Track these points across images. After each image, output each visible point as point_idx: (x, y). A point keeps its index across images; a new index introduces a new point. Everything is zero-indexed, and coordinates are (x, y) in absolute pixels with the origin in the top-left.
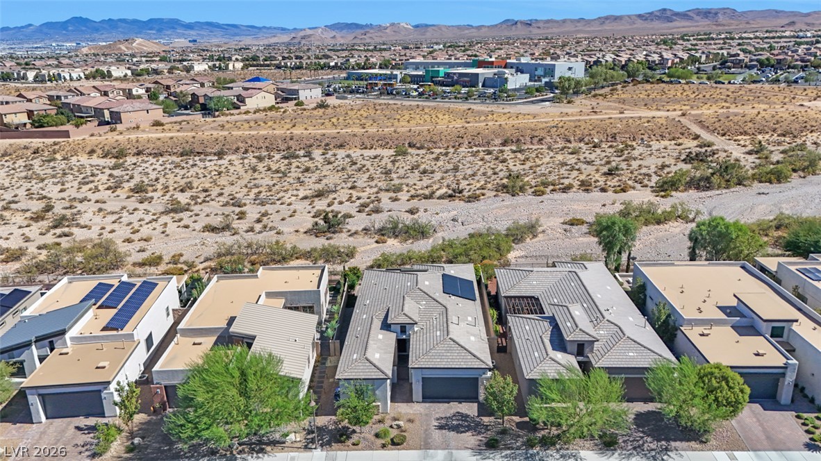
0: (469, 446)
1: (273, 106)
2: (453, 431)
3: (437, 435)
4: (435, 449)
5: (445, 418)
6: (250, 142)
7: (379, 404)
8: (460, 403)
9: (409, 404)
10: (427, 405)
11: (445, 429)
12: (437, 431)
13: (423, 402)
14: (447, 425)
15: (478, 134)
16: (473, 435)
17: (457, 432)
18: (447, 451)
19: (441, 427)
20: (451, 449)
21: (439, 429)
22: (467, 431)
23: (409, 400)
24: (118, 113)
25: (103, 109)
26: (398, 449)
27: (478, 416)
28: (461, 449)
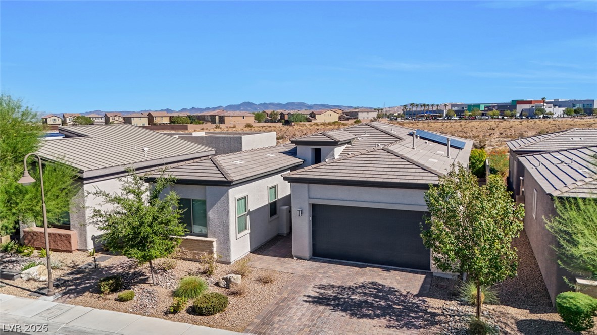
1: (337, 122)
2: (344, 310)
3: (301, 313)
5: (340, 287)
6: (305, 132)
7: (214, 239)
8: (388, 270)
10: (316, 264)
11: (328, 305)
12: (306, 306)
13: (310, 259)
14: (336, 298)
15: (511, 127)
16: (389, 327)
17: (351, 315)
19: (319, 300)
21: (314, 302)
22: (378, 316)
24: (223, 117)
25: (215, 116)
26: (196, 323)
27: (418, 295)
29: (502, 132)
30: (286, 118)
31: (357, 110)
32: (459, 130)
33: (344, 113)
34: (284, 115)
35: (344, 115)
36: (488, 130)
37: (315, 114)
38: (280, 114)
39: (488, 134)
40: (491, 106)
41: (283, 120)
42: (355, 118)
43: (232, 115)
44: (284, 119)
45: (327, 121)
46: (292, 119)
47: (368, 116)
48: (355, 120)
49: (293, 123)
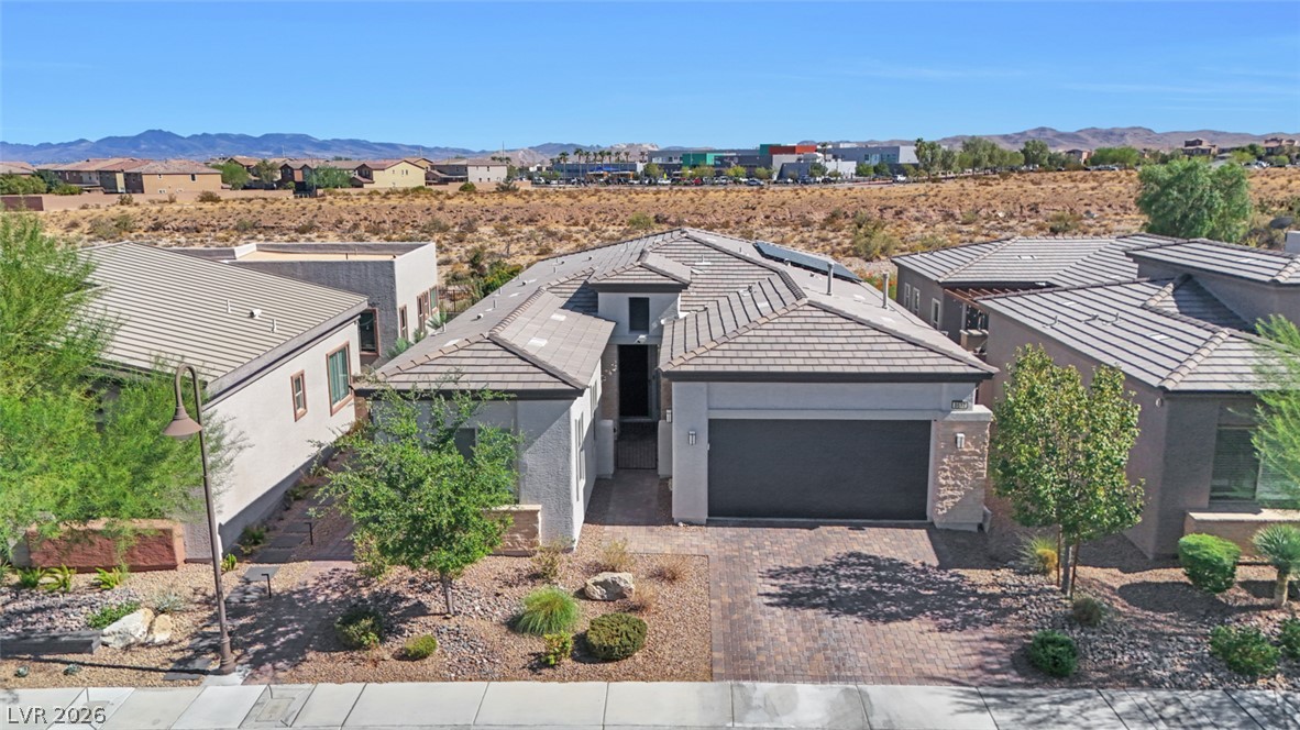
0: (940, 672)
1: (422, 188)
2: (851, 612)
3: (782, 628)
4: (779, 679)
5: (805, 569)
6: (363, 214)
7: (538, 507)
8: (859, 527)
9: (657, 529)
10: (729, 532)
11: (815, 606)
12: (779, 611)
13: (709, 523)
14: (817, 592)
15: (784, 204)
17: (870, 618)
18: (837, 687)
19: (793, 600)
20: (856, 679)
21: (787, 604)
22: (911, 615)
23: (659, 513)
24: (138, 175)
25: (114, 172)
26: (608, 678)
27: (942, 568)
28: (902, 681)
29: (768, 213)
30: (298, 177)
31: (463, 162)
32: (691, 209)
33: (433, 167)
34: (292, 170)
35: (435, 172)
36: (744, 211)
37: (371, 170)
38: (281, 169)
39: (745, 218)
40: (726, 157)
41: (291, 184)
42: (461, 180)
43: (162, 170)
44: (293, 179)
45: (400, 186)
46: (314, 180)
47: (489, 175)
48: (462, 184)
49: (320, 191)
